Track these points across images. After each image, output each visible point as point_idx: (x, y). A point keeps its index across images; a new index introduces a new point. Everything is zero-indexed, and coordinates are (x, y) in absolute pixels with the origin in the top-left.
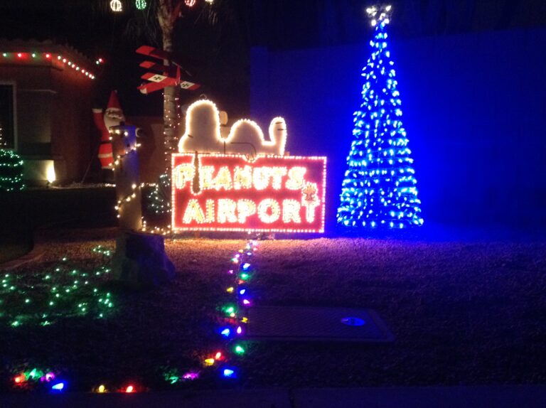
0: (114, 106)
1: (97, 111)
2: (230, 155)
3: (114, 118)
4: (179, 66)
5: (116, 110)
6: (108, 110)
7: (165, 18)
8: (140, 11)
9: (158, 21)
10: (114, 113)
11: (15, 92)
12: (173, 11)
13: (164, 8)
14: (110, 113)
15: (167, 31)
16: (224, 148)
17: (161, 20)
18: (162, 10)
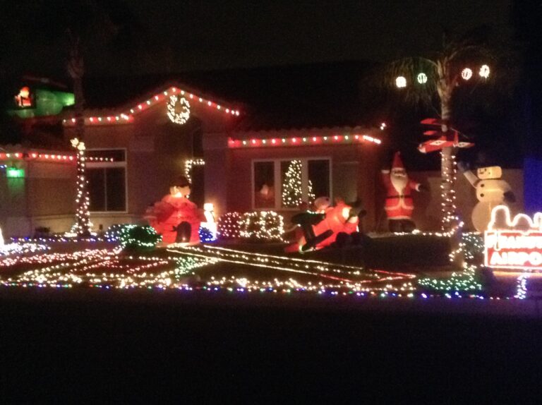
0: (398, 166)
1: (386, 172)
2: (514, 231)
3: (399, 177)
4: (456, 131)
5: (400, 169)
6: (393, 170)
7: (443, 90)
8: (422, 85)
9: (437, 92)
10: (399, 172)
11: (331, 165)
12: (451, 83)
13: (443, 81)
14: (396, 172)
15: (446, 100)
16: (511, 228)
17: (440, 91)
18: (441, 84)
